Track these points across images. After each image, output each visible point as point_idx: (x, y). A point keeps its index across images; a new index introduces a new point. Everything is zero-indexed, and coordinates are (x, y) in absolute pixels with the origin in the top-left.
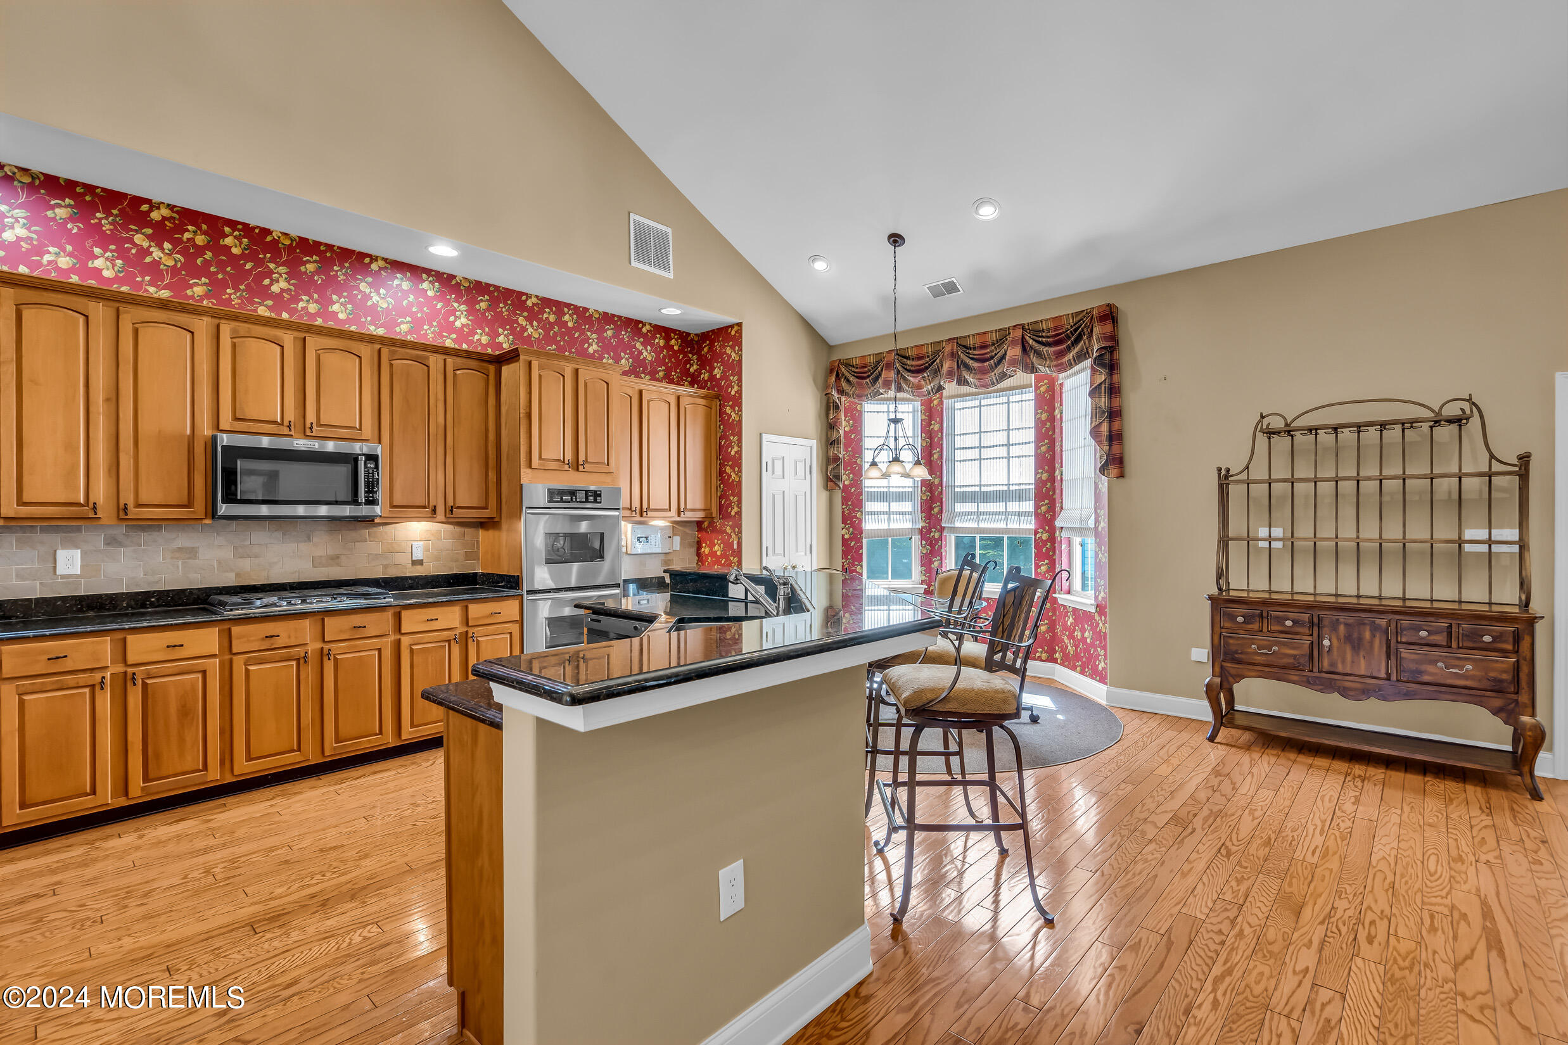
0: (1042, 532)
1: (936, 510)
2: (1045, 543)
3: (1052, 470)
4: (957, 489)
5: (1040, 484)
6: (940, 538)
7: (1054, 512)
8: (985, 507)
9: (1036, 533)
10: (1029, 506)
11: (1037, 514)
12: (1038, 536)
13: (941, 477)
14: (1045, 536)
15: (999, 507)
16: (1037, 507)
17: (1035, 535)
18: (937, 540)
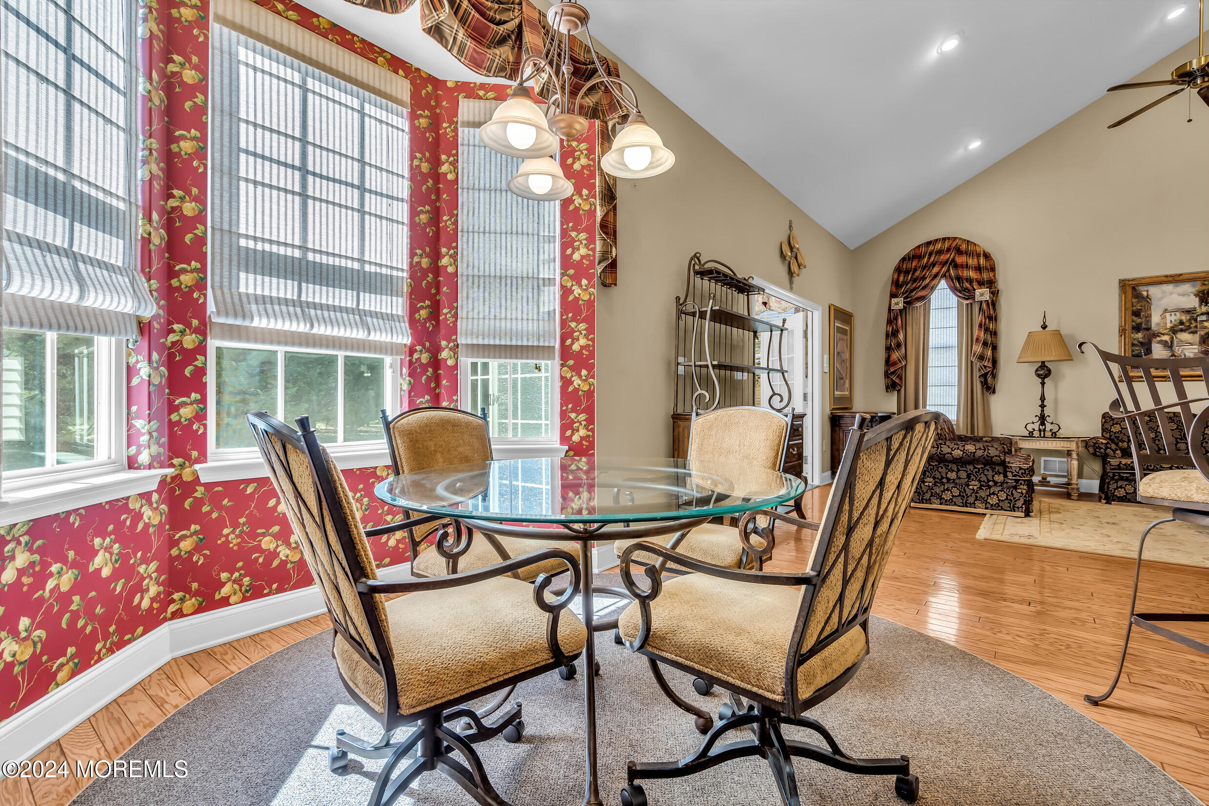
0: (421, 351)
1: (187, 280)
2: (424, 367)
3: (436, 256)
4: (243, 242)
5: (415, 270)
6: (201, 349)
7: (438, 321)
8: (314, 293)
9: (412, 351)
10: (398, 306)
11: (413, 322)
12: (416, 356)
13: (201, 200)
14: (425, 358)
15: (344, 298)
16: (413, 310)
17: (411, 355)
18: (190, 355)
